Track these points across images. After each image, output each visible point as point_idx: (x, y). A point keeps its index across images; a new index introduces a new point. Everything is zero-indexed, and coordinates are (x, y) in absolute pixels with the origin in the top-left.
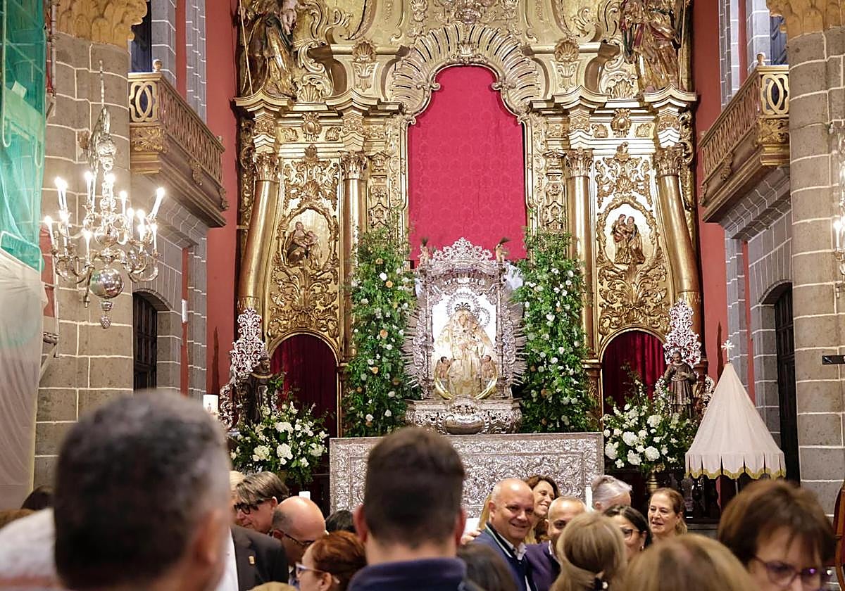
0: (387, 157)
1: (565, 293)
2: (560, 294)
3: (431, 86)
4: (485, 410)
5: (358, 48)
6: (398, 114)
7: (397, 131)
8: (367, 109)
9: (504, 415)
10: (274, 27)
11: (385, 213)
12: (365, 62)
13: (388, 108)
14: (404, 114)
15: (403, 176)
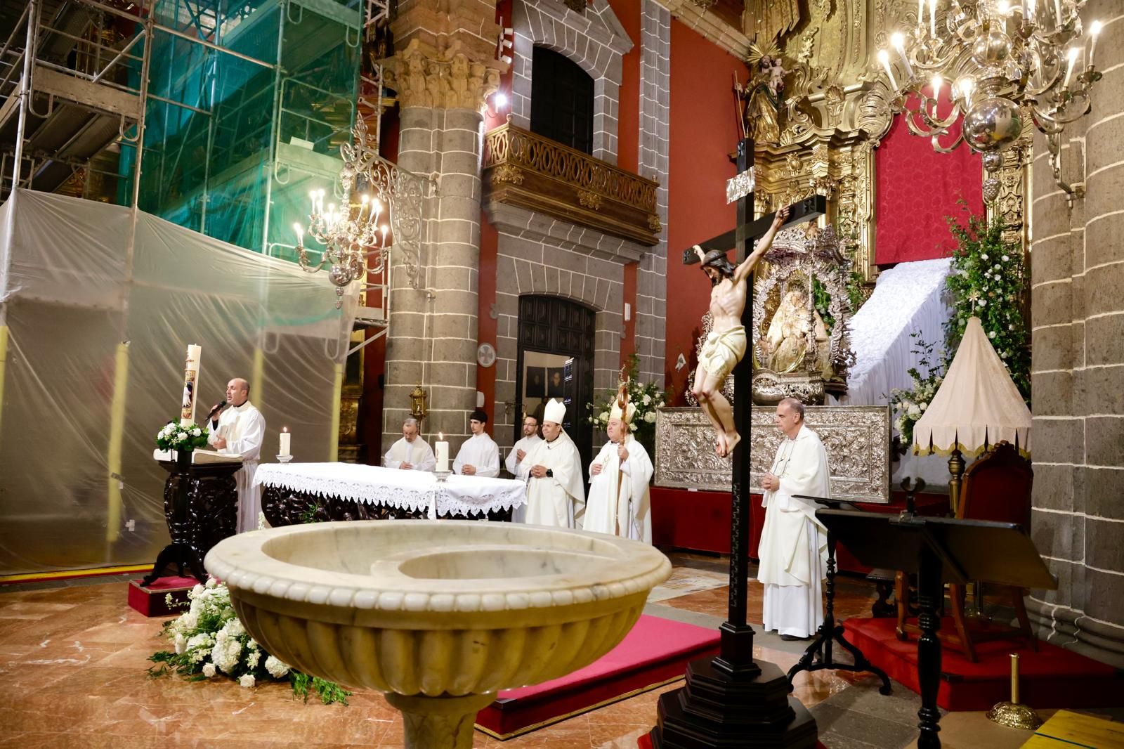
0: (855, 179)
1: (998, 278)
2: (992, 279)
3: (892, 111)
4: (785, 383)
5: (828, 93)
6: (864, 140)
7: (864, 155)
8: (829, 140)
9: (801, 387)
10: (763, 92)
11: (852, 227)
12: (835, 103)
13: (850, 136)
14: (869, 139)
15: (869, 192)
